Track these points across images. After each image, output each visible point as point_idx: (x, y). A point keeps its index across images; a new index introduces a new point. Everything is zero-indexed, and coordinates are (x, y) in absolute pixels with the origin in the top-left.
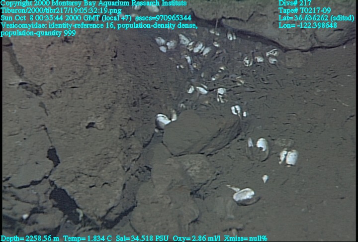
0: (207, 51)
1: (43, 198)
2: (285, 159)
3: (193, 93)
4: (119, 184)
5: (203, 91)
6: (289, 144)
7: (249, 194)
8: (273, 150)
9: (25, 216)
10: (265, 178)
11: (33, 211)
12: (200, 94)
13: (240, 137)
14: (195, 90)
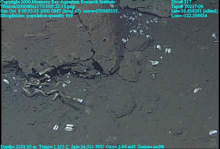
0: (133, 19)
1: (91, 65)
2: (167, 51)
3: (132, 32)
4: (115, 60)
5: (135, 31)
6: (168, 47)
7: (157, 63)
8: (163, 49)
9: (85, 71)
10: (161, 57)
11: (87, 70)
12: (134, 33)
13: (151, 45)
14: (132, 31)
